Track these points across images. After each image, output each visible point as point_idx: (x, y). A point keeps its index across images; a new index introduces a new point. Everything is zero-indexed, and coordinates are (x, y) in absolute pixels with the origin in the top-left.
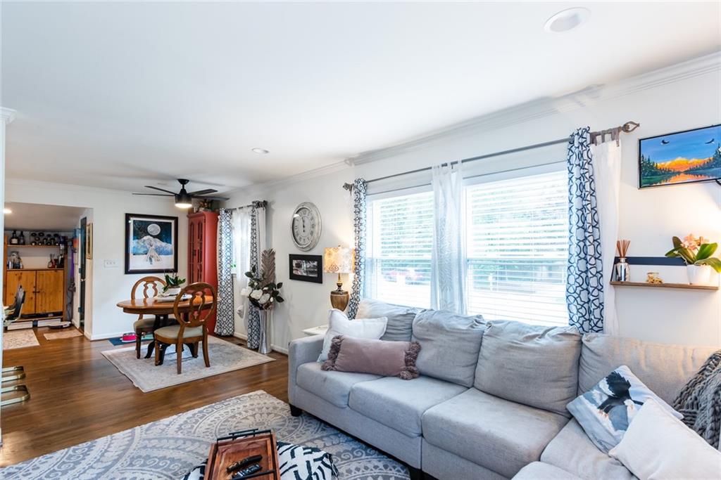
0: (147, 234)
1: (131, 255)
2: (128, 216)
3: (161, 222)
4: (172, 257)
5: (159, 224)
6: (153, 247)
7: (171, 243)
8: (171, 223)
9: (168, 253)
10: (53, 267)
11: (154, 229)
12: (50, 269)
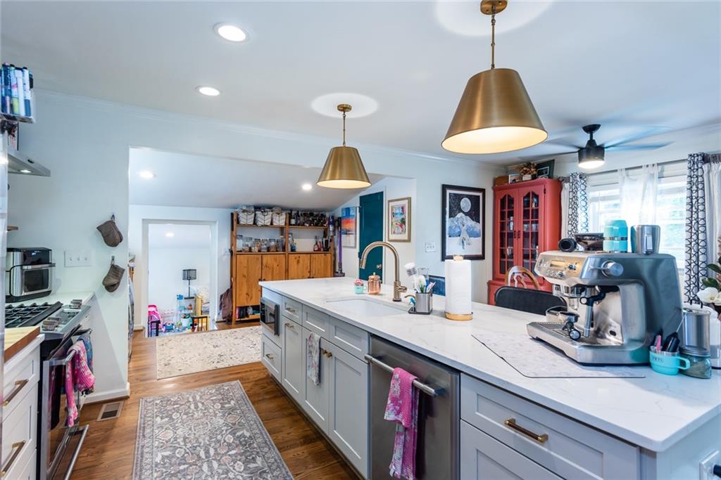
0: (460, 210)
1: (447, 236)
2: (445, 187)
3: (471, 196)
4: (480, 238)
5: (469, 197)
6: (465, 227)
7: (479, 222)
8: (479, 197)
9: (477, 236)
10: (319, 250)
11: (466, 204)
12: (315, 252)
